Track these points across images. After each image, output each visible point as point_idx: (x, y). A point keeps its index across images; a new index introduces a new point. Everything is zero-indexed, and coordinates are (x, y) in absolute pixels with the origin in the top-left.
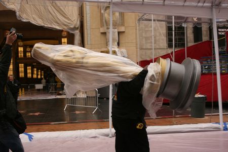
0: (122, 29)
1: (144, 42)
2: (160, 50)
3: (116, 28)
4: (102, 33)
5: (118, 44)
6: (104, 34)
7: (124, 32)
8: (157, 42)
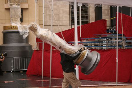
0: (25, 6)
1: (48, 19)
2: (62, 27)
3: (19, 5)
4: (6, 9)
5: (22, 20)
6: (8, 9)
7: (27, 9)
8: (60, 20)
